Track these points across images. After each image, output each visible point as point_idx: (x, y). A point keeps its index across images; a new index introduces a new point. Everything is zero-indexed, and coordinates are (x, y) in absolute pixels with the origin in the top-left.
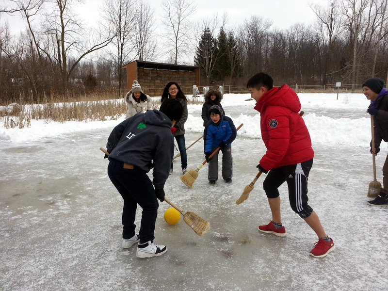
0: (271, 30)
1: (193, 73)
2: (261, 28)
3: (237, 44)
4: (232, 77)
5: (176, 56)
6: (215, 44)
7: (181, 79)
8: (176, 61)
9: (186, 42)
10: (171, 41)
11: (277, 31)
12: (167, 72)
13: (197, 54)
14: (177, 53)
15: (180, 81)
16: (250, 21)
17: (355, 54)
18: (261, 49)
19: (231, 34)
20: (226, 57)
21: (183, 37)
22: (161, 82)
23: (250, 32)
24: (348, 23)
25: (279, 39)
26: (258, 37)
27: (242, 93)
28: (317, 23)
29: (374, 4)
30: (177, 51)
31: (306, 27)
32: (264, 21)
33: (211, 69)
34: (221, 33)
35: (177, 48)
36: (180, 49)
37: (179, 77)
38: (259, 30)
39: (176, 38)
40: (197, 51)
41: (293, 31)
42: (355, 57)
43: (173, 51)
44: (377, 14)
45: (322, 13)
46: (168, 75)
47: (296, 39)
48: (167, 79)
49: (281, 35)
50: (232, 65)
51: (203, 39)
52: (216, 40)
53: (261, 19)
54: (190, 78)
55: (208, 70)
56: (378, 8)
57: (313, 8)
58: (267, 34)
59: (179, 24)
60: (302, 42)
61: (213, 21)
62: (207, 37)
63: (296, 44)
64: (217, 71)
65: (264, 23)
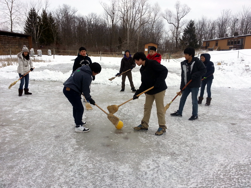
0: (76, 15)
1: (27, 39)
2: (70, 13)
3: (55, 22)
4: (56, 44)
5: (12, 26)
6: (40, 20)
7: (17, 43)
8: (11, 30)
9: (19, 16)
10: (7, 14)
11: (80, 16)
12: (7, 38)
13: (26, 26)
14: (12, 24)
15: (17, 45)
16: (62, 7)
17: (128, 35)
18: (71, 27)
19: (50, 14)
20: (49, 30)
21: (16, 13)
22: (2, 44)
23: (63, 15)
24: (122, 16)
25: (82, 21)
26: (68, 19)
27: (64, 55)
28: (105, 14)
29: (134, 8)
30: (12, 22)
31: (98, 16)
32: (71, 8)
33: (38, 37)
34: (43, 12)
35: (11, 20)
36: (14, 21)
37: (16, 42)
38: (69, 14)
39: (11, 12)
40: (26, 24)
41: (90, 17)
42: (128, 37)
43: (9, 22)
44: (136, 13)
45: (107, 8)
46: (7, 40)
47: (92, 22)
48: (6, 42)
49: (83, 19)
50: (54, 36)
51: (30, 15)
52: (40, 17)
53: (70, 7)
54: (24, 43)
55: (37, 37)
56: (136, 10)
57: (103, 5)
58: (74, 17)
59: (12, 2)
60: (96, 25)
61: (38, 4)
62: (33, 15)
63: (93, 26)
64: (43, 39)
65: (72, 9)
